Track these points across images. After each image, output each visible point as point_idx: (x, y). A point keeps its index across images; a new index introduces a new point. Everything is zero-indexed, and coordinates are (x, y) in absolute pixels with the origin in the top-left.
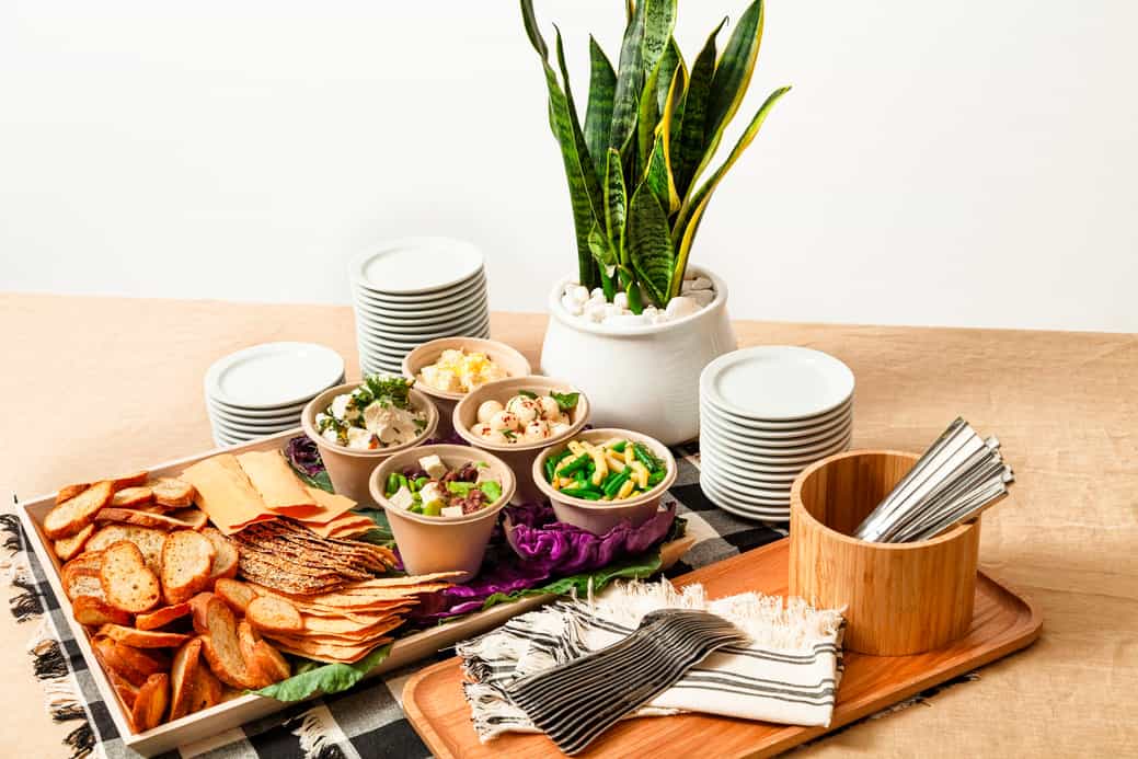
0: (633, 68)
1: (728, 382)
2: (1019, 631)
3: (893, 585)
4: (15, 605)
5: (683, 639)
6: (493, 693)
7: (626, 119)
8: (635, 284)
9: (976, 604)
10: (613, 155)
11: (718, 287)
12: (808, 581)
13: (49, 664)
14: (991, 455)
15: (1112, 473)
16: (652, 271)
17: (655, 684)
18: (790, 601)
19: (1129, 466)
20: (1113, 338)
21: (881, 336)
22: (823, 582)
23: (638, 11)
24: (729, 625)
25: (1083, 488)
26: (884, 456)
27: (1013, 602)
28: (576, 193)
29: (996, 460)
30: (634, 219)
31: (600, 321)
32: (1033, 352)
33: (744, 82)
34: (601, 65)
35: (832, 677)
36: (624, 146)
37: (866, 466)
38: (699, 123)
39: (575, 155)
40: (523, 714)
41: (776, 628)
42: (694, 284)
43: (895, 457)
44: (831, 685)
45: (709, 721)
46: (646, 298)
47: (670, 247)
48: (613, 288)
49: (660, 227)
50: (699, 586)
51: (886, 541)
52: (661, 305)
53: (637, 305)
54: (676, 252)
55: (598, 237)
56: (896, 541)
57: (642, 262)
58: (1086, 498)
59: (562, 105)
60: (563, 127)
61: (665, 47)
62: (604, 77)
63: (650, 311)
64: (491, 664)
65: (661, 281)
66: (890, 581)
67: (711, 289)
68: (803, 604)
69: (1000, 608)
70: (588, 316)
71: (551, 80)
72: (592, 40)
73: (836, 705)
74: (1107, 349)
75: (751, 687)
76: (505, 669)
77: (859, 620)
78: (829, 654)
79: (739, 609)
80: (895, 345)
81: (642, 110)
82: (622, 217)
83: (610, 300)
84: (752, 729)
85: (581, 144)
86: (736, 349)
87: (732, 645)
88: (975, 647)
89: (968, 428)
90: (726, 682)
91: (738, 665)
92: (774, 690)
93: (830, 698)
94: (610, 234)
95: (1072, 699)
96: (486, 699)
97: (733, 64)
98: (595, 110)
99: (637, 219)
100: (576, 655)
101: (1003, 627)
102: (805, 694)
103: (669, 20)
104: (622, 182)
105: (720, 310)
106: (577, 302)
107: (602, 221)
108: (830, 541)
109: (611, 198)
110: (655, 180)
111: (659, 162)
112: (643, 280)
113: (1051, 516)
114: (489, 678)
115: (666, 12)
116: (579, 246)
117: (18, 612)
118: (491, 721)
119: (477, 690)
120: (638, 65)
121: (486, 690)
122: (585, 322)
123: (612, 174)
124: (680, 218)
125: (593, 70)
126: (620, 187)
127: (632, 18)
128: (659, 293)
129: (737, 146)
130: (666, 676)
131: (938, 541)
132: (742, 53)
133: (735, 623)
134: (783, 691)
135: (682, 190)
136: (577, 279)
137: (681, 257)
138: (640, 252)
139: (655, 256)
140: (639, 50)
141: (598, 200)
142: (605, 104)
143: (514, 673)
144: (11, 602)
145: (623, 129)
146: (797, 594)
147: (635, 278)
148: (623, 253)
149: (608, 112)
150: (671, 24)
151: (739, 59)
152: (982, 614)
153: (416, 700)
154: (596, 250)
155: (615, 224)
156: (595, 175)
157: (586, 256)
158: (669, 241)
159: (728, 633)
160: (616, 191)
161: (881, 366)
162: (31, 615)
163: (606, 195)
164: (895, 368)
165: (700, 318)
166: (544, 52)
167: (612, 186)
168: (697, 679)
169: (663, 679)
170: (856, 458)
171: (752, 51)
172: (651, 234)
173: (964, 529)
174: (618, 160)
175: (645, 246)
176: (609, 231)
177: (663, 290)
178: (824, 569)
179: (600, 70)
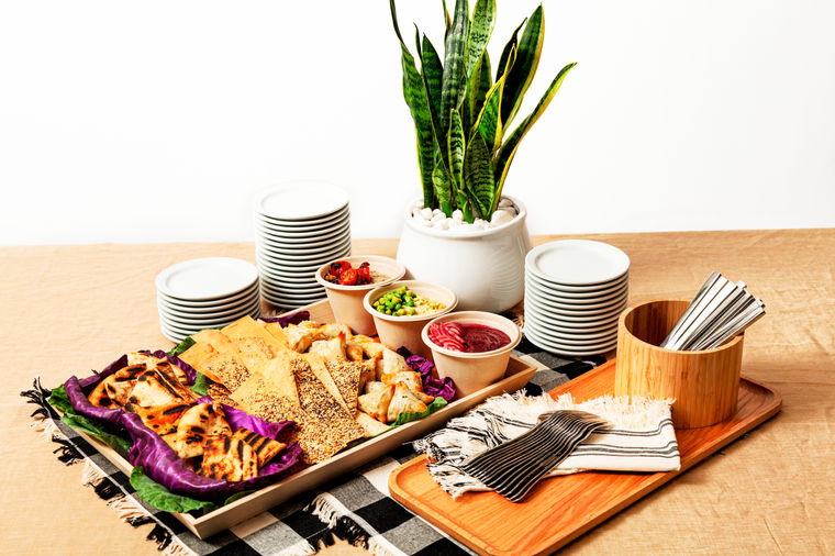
0: (456, 56)
2: (769, 407)
3: (700, 379)
4: (60, 454)
5: (570, 426)
6: (451, 469)
8: (468, 205)
9: (739, 395)
10: (454, 113)
11: (517, 204)
12: (639, 384)
13: (106, 490)
15: (784, 312)
16: (482, 193)
18: (633, 398)
19: (794, 308)
20: (758, 233)
22: (652, 382)
24: (596, 417)
25: (771, 322)
26: (667, 302)
27: (761, 390)
29: (747, 296)
30: (469, 158)
31: (448, 230)
32: (708, 245)
33: (535, 62)
34: (431, 54)
35: (674, 440)
37: (656, 310)
39: (427, 115)
40: (474, 480)
41: (626, 416)
42: (503, 203)
44: (676, 445)
45: (603, 476)
46: (475, 213)
47: (493, 176)
48: (452, 207)
49: (486, 162)
50: (567, 395)
51: (685, 350)
52: (489, 219)
53: (469, 218)
55: (440, 172)
57: (473, 188)
58: (774, 328)
61: (487, 39)
62: (434, 64)
63: (478, 222)
64: (445, 450)
65: (486, 200)
66: (698, 376)
67: (514, 207)
68: (642, 399)
69: (751, 394)
70: (437, 227)
71: (409, 63)
73: (682, 456)
74: (755, 239)
75: (622, 452)
76: (453, 453)
78: (670, 426)
79: (595, 407)
82: (461, 157)
83: (449, 216)
84: (630, 479)
87: (600, 429)
89: (722, 277)
90: (604, 450)
92: (638, 451)
93: (677, 452)
94: (452, 170)
95: (810, 442)
96: (447, 473)
97: (526, 51)
99: (471, 157)
100: (500, 442)
101: (757, 405)
102: (660, 452)
103: (490, 20)
104: (461, 132)
105: (523, 222)
107: (446, 159)
108: (657, 352)
109: (452, 143)
110: (484, 132)
111: (489, 117)
112: (474, 200)
114: (445, 460)
115: (488, 14)
117: (64, 459)
118: (457, 485)
120: (461, 53)
122: (437, 230)
123: (453, 127)
126: (459, 136)
128: (484, 209)
130: (564, 451)
132: (532, 44)
133: (598, 415)
134: (644, 452)
136: (423, 202)
137: (499, 186)
138: (472, 181)
139: (481, 183)
140: (461, 42)
141: (443, 145)
143: (460, 456)
144: (55, 452)
145: (450, 98)
147: (469, 198)
148: (461, 181)
150: (492, 23)
151: (531, 47)
152: (742, 399)
154: (437, 182)
155: (455, 162)
156: (441, 128)
158: (491, 172)
159: (594, 420)
160: (456, 139)
162: (76, 460)
163: (449, 142)
167: (453, 135)
168: (585, 450)
169: (562, 452)
170: (650, 305)
171: (539, 42)
172: (480, 168)
173: (738, 339)
174: (458, 117)
175: (476, 177)
176: (451, 167)
177: (487, 206)
178: (652, 374)
179: (430, 58)
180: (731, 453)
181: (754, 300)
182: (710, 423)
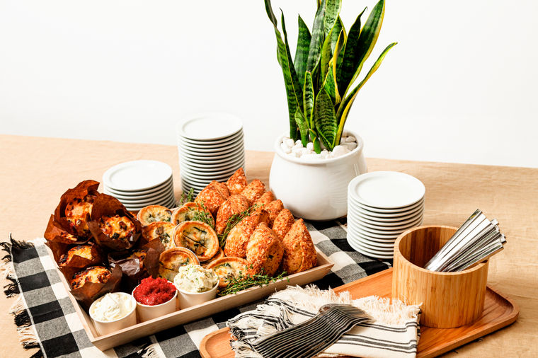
0: (319, 31)
1: (362, 188)
2: (508, 316)
3: (446, 293)
4: (7, 289)
5: (340, 319)
6: (245, 345)
7: (315, 56)
8: (317, 139)
9: (485, 303)
10: (308, 74)
11: (359, 141)
12: (403, 291)
14: (494, 228)
16: (328, 132)
17: (327, 342)
18: (394, 301)
21: (440, 168)
22: (410, 291)
23: (322, 3)
24: (362, 312)
26: (440, 229)
27: (504, 302)
28: (289, 92)
29: (497, 231)
30: (317, 107)
31: (299, 157)
33: (374, 39)
34: (304, 29)
35: (415, 339)
36: (314, 70)
37: (431, 234)
38: (351, 60)
39: (289, 74)
40: (260, 356)
41: (386, 314)
42: (347, 139)
43: (445, 229)
44: (415, 343)
46: (323, 146)
47: (335, 121)
48: (307, 140)
49: (330, 110)
50: (347, 292)
51: (441, 271)
52: (330, 149)
53: (318, 149)
54: (338, 123)
55: (299, 115)
56: (446, 271)
57: (321, 128)
59: (284, 49)
60: (283, 60)
61: (335, 21)
62: (305, 36)
63: (325, 152)
64: (244, 331)
65: (330, 137)
66: (444, 291)
67: (355, 142)
68: (400, 302)
69: (497, 305)
70: (293, 154)
71: (278, 36)
72: (299, 17)
73: (417, 353)
75: (375, 343)
76: (251, 333)
77: (428, 311)
78: (414, 328)
79: (367, 304)
80: (447, 172)
81: (323, 52)
82: (312, 105)
83: (305, 146)
85: (292, 68)
86: (367, 172)
87: (365, 323)
88: (485, 324)
89: (482, 215)
90: (362, 341)
91: (368, 332)
92: (386, 345)
93: (415, 350)
94: (305, 113)
95: (529, 352)
96: (242, 349)
97: (369, 31)
98: (300, 51)
99: (319, 106)
100: (286, 327)
101: (499, 314)
102: (402, 347)
103: (337, 8)
104: (312, 88)
105: (359, 153)
106: (288, 147)
107: (302, 107)
108: (414, 270)
109: (307, 95)
110: (328, 88)
111: (331, 78)
112: (321, 136)
113: (522, 260)
114: (243, 338)
115: (336, 4)
116: (291, 119)
117: (8, 293)
119: (237, 344)
120: (322, 30)
121: (242, 344)
122: (292, 157)
123: (307, 84)
124: (341, 106)
125: (300, 32)
126: (311, 90)
127: (320, 6)
128: (329, 143)
129: (370, 72)
130: (332, 338)
131: (468, 271)
132: (374, 26)
133: (366, 311)
134: (391, 346)
135: (342, 92)
136: (289, 135)
137: (340, 126)
138: (320, 123)
139: (328, 125)
140: (323, 23)
141: (300, 96)
142: (306, 49)
143: (256, 336)
144: (4, 287)
145: (313, 61)
146: (397, 297)
147: (318, 135)
148: (312, 123)
149: (306, 53)
150: (338, 10)
151: (373, 28)
152: (488, 308)
153: (206, 349)
154: (298, 121)
155: (308, 109)
156: (299, 84)
157: (293, 124)
158: (335, 117)
159: (362, 316)
160: (309, 92)
161: (440, 183)
162: (14, 294)
163: (304, 94)
164: (447, 184)
165: (349, 156)
166: (275, 22)
167: (307, 90)
168: (348, 339)
169: (331, 339)
170: (426, 230)
171: (379, 24)
172: (326, 114)
173: (481, 265)
174: (310, 77)
175: (323, 120)
176: (305, 112)
177: (331, 142)
178: (411, 285)
179: (303, 32)
180: (462, 352)
181: (500, 236)
182: (454, 325)
